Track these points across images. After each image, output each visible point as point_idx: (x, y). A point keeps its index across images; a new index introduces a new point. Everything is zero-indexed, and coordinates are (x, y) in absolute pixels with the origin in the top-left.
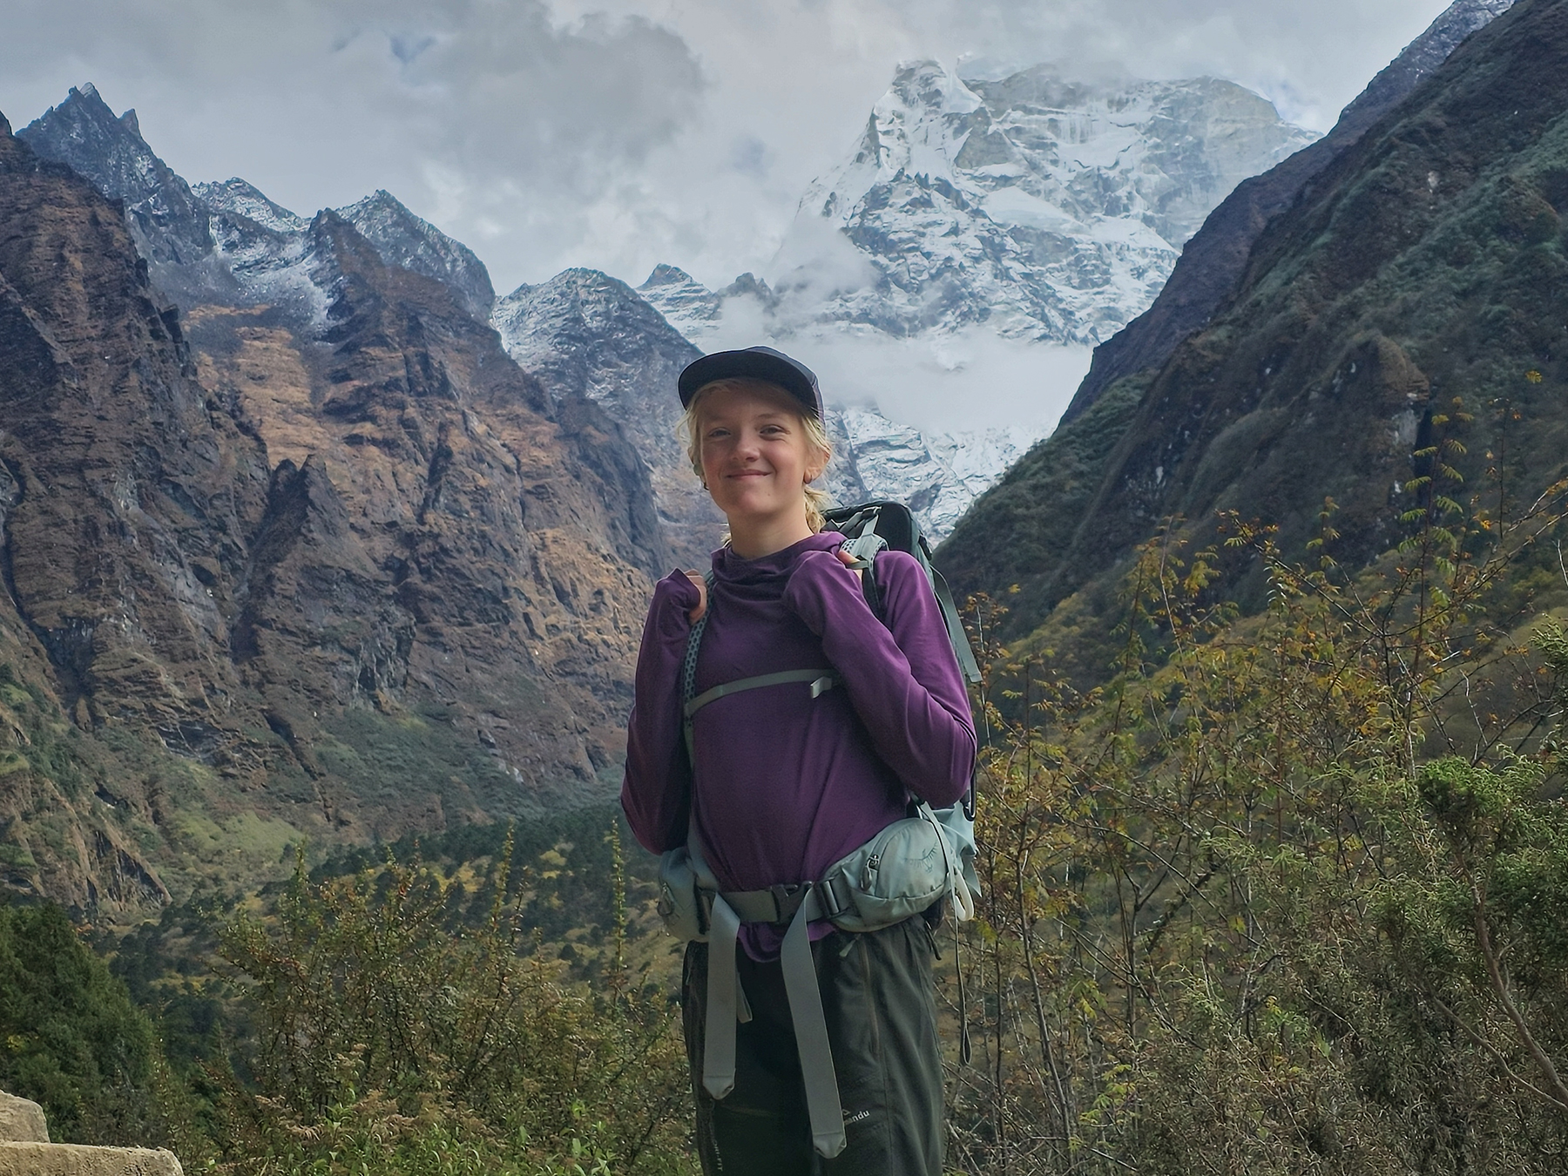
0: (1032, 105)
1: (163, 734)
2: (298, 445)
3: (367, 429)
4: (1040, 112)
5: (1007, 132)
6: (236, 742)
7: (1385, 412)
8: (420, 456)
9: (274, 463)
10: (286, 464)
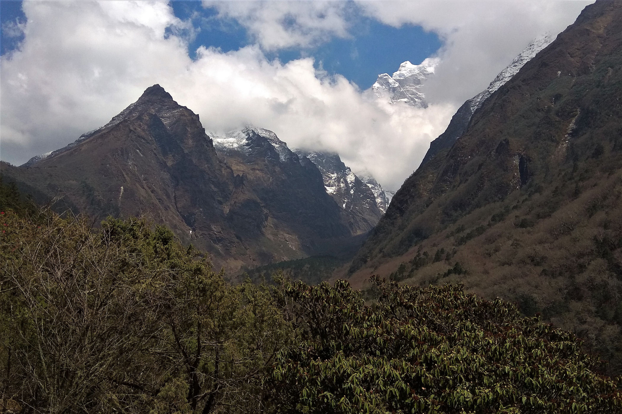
0: (411, 84)
1: (212, 240)
2: (240, 171)
3: (256, 167)
4: (413, 86)
5: (405, 91)
6: (228, 242)
7: (511, 156)
8: (268, 173)
9: (235, 175)
10: (238, 175)
